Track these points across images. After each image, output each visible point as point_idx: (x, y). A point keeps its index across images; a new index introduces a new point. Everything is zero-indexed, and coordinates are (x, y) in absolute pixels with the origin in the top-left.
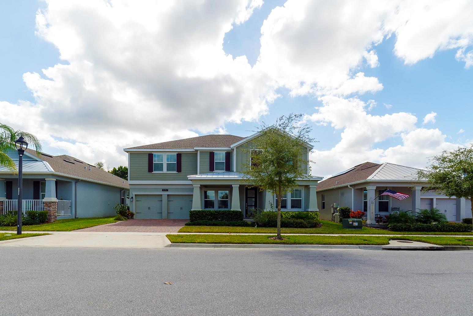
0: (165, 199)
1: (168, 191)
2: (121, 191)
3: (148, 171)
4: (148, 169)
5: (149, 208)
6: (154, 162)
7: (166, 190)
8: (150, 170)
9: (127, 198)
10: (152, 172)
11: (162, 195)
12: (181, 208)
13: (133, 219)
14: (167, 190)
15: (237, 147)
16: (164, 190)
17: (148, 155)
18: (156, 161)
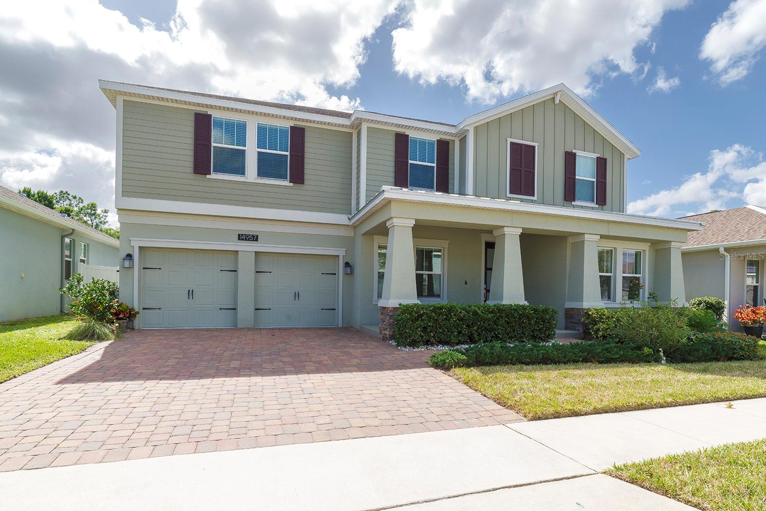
0: (246, 266)
1: (257, 240)
2: (63, 238)
3: (191, 170)
4: (191, 165)
5: (191, 294)
6: (213, 144)
7: (253, 236)
8: (201, 166)
9: (83, 261)
10: (208, 176)
11: (238, 251)
12: (297, 296)
13: (133, 329)
14: (255, 238)
15: (476, 128)
16: (242, 237)
17: (192, 118)
18: (218, 141)
